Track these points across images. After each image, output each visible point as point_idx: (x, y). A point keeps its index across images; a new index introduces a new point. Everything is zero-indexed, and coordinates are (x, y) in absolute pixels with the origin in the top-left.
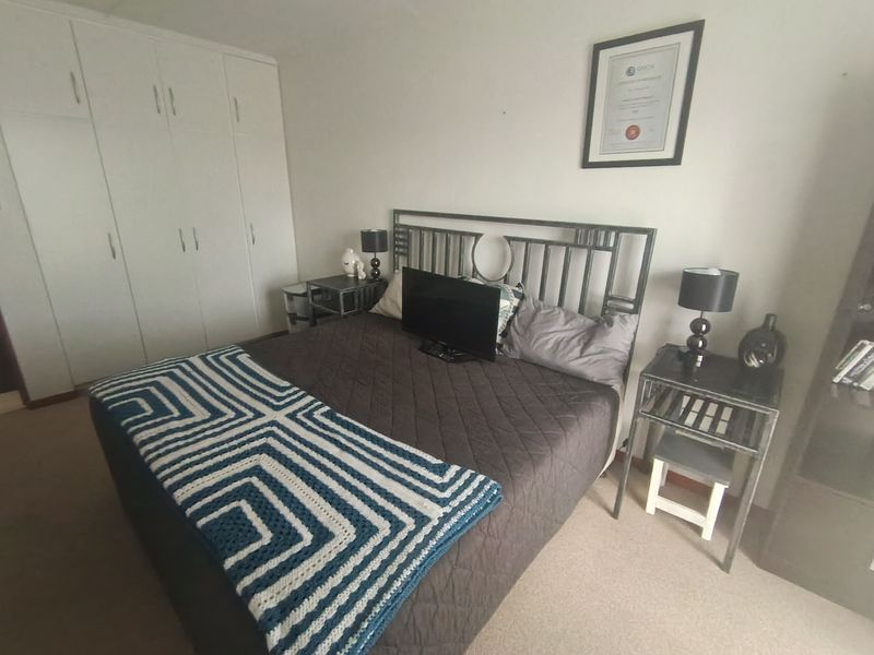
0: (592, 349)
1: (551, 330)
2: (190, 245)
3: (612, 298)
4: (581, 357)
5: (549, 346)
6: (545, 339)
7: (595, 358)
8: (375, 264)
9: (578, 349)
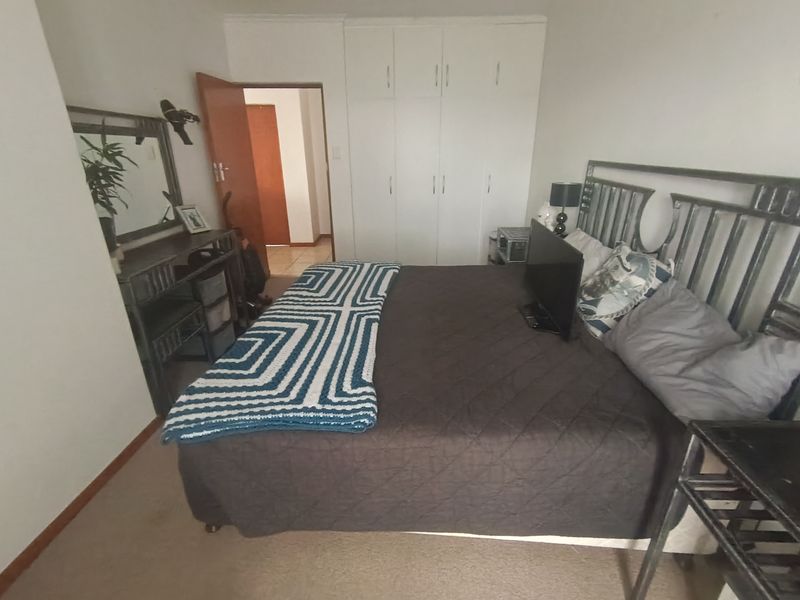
0: (697, 371)
1: (668, 329)
2: (439, 189)
3: (782, 307)
4: (677, 376)
5: (645, 348)
6: (647, 337)
7: (693, 385)
8: (561, 220)
9: (680, 365)
